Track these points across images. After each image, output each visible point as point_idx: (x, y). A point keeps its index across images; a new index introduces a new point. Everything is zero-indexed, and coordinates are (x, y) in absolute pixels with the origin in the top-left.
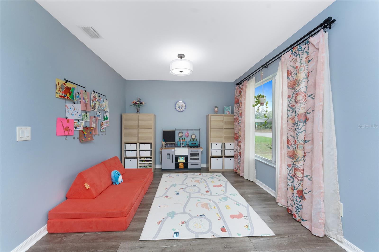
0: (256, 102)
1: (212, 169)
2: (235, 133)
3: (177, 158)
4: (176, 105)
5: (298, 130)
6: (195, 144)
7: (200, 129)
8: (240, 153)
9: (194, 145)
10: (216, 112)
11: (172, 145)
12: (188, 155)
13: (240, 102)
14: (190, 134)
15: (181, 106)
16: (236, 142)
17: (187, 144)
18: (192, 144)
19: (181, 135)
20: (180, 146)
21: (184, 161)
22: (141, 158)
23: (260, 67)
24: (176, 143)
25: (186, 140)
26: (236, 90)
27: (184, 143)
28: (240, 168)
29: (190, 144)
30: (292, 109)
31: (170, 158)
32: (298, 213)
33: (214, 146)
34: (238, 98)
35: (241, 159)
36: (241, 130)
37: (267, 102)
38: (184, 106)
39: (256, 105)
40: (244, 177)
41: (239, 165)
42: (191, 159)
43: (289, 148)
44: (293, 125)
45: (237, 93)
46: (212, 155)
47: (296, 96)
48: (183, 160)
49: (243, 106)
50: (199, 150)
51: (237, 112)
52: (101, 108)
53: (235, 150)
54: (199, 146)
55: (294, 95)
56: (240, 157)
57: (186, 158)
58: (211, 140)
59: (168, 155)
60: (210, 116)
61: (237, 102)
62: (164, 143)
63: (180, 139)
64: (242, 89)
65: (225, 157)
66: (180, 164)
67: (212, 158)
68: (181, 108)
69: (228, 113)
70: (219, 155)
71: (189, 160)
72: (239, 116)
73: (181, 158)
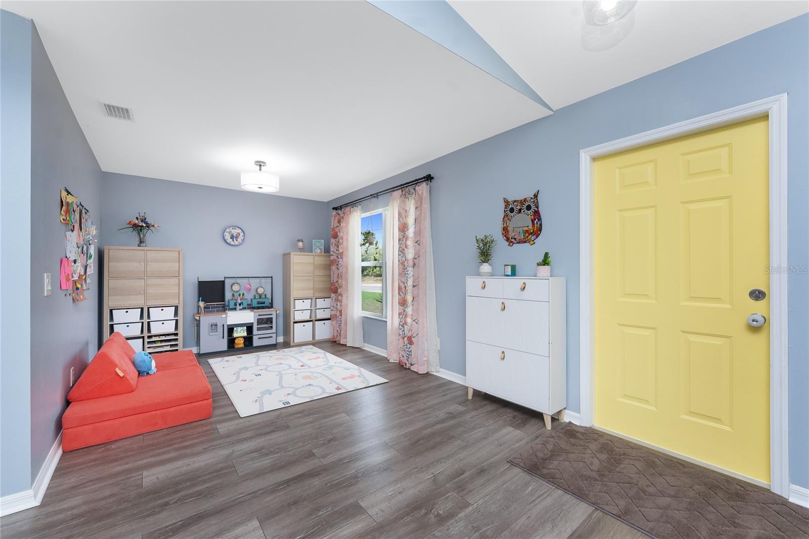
0: (364, 240)
1: (295, 342)
2: (332, 282)
3: (231, 330)
4: (226, 232)
5: (407, 275)
6: (264, 303)
7: (272, 277)
8: (341, 310)
9: (261, 304)
10: (302, 250)
11: (216, 307)
12: (252, 323)
13: (340, 236)
14: (254, 286)
15: (235, 235)
16: (333, 295)
17: (248, 305)
18: (259, 303)
19: (236, 288)
20: (235, 309)
21: (245, 334)
22: (149, 337)
23: (369, 196)
24: (227, 304)
25: (245, 297)
26: (333, 218)
27: (242, 303)
28: (340, 333)
29: (255, 304)
30: (402, 253)
31: (217, 332)
32: (408, 361)
33: (299, 304)
34: (337, 230)
35: (343, 319)
36: (342, 277)
37: (377, 241)
38: (241, 236)
39: (364, 244)
40: (346, 345)
41: (339, 330)
42: (259, 329)
43: (400, 295)
44: (403, 270)
45: (334, 223)
46: (296, 319)
47: (406, 241)
48: (244, 332)
49: (345, 243)
50: (271, 313)
51: (335, 251)
52: (88, 236)
53: (332, 308)
54: (271, 306)
55: (404, 239)
56: (340, 317)
57: (250, 328)
58: (294, 294)
59: (214, 326)
60: (292, 256)
61: (335, 236)
62: (202, 304)
63: (233, 295)
64: (343, 217)
65: (316, 320)
66: (236, 341)
67: (295, 324)
68: (235, 239)
69: (319, 251)
70: (308, 318)
71: (255, 331)
72: (338, 258)
73: (240, 329)
